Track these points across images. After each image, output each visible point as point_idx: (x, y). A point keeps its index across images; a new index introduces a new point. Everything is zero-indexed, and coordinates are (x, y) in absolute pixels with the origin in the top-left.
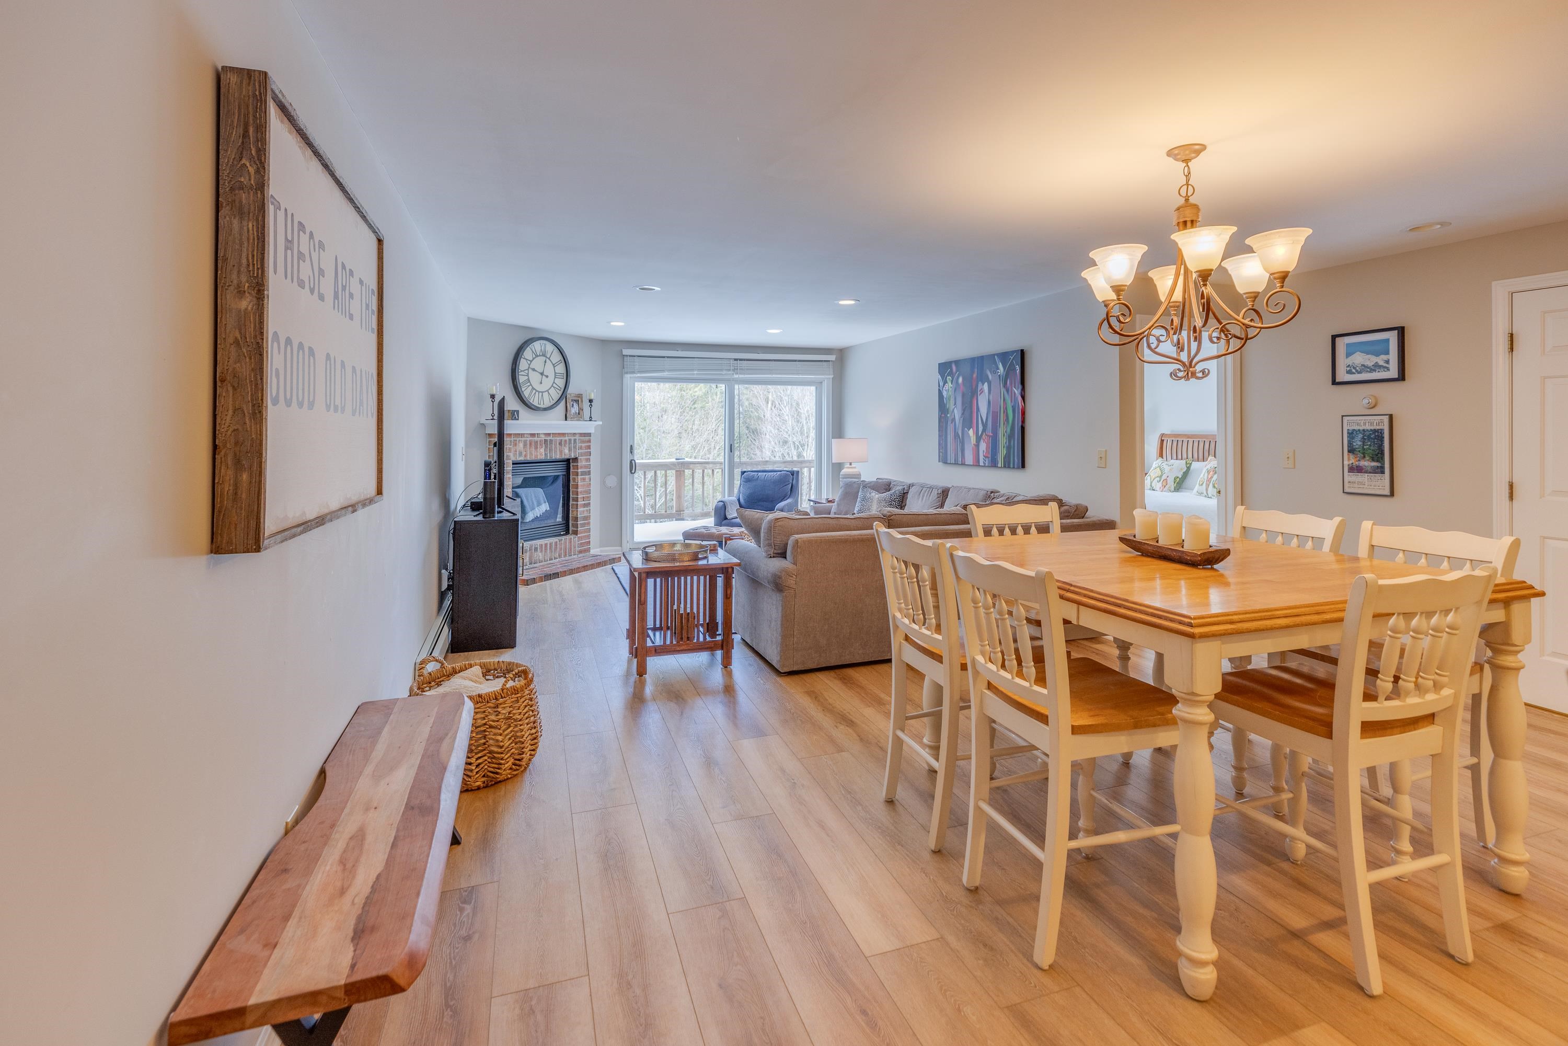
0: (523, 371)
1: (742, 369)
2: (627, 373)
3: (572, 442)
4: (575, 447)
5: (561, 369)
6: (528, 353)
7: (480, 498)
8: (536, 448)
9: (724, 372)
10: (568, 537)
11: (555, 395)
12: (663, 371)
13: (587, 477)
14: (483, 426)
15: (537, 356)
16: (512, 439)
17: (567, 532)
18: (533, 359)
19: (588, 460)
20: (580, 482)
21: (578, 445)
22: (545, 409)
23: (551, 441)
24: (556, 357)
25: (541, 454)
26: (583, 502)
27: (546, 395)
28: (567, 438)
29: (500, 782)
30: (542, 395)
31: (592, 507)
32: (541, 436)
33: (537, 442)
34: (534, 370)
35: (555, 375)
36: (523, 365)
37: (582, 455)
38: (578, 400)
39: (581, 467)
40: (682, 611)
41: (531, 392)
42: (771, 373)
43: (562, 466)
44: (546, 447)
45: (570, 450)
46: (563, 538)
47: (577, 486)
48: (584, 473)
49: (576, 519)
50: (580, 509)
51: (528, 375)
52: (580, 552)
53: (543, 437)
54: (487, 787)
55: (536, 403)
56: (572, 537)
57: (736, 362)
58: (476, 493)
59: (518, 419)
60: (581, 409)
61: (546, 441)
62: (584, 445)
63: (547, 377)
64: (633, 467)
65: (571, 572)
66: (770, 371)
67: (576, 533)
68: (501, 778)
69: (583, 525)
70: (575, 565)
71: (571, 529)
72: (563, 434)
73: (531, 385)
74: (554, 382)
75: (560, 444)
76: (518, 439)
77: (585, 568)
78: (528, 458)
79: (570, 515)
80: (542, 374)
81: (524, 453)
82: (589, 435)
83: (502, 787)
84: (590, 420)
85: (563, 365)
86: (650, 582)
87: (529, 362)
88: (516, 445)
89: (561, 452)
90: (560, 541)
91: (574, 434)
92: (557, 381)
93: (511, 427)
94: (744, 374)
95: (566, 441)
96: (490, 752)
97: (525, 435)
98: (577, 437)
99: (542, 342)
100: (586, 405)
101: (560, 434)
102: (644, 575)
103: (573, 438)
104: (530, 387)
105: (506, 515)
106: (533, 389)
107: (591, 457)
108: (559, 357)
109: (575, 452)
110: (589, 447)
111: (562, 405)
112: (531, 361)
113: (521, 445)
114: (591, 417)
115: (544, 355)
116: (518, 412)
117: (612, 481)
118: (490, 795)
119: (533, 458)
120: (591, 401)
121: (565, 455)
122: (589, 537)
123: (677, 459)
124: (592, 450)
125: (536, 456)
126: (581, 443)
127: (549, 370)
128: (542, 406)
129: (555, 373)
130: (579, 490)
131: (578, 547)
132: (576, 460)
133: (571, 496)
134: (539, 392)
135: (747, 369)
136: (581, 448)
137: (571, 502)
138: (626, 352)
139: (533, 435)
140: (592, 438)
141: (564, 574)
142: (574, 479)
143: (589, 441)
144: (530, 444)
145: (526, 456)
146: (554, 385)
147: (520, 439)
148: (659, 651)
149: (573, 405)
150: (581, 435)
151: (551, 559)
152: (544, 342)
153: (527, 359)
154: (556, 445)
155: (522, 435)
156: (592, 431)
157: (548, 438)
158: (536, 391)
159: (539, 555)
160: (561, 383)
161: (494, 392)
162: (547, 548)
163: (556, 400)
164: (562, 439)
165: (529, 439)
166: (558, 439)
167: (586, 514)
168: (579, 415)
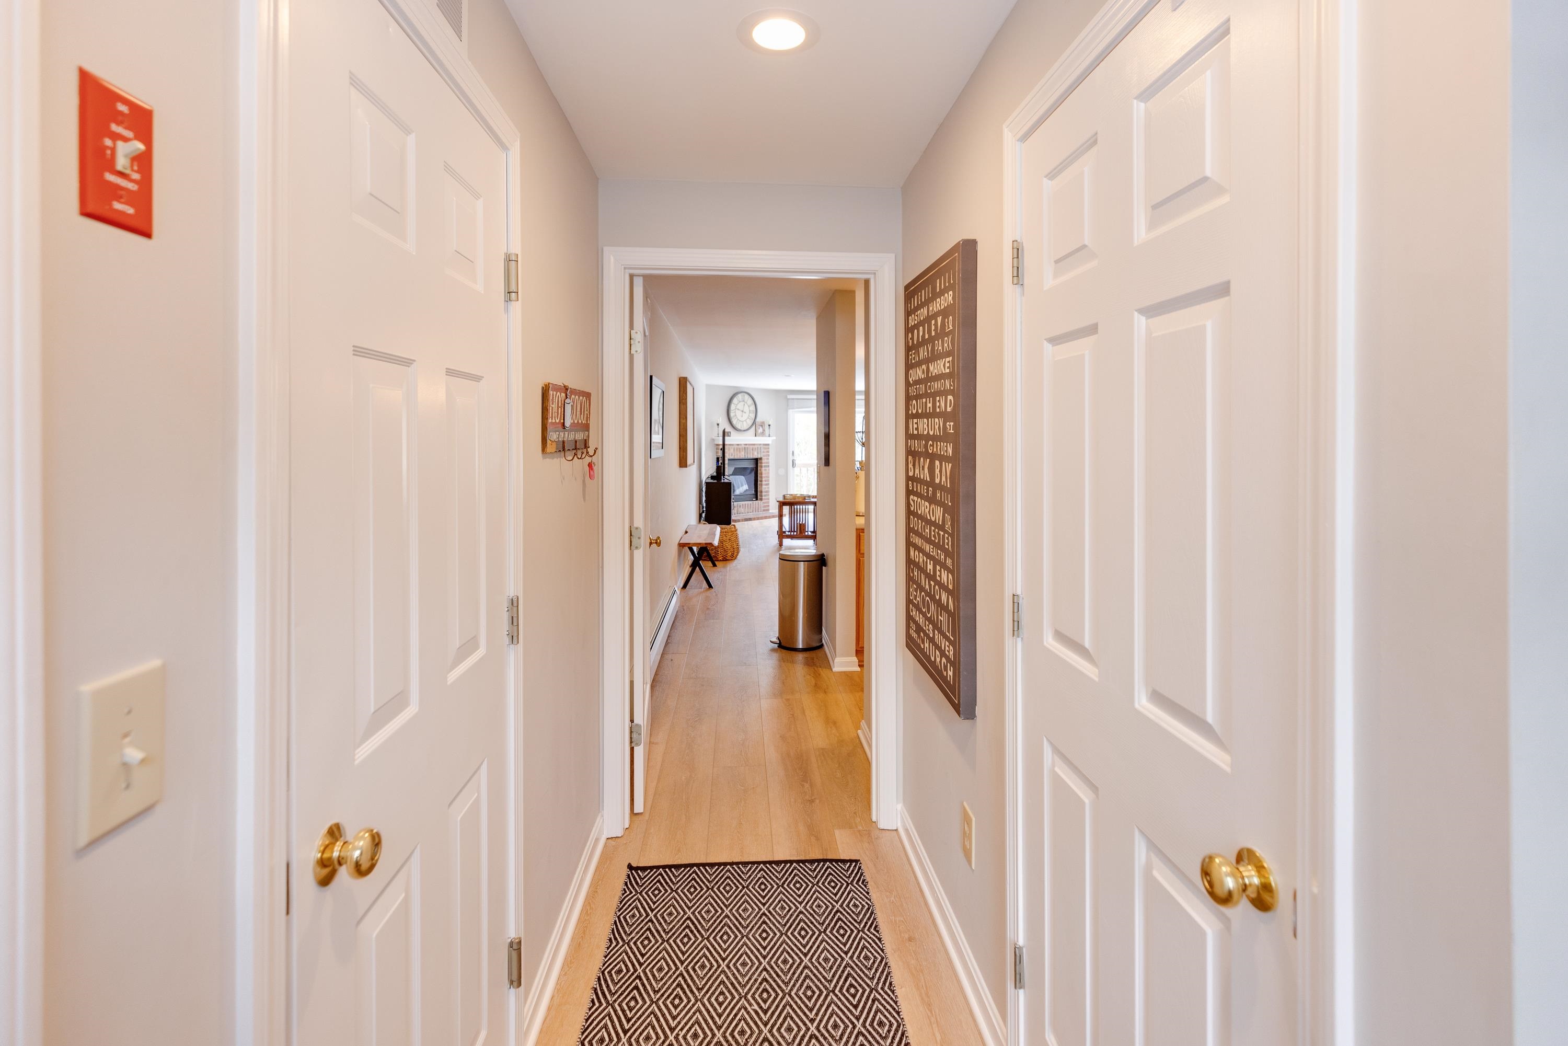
0: (733, 410)
2: (790, 409)
3: (759, 449)
4: (761, 452)
5: (753, 408)
6: (735, 401)
7: (715, 474)
8: (740, 452)
10: (757, 502)
11: (750, 422)
13: (767, 468)
14: (713, 440)
15: (740, 402)
16: (730, 447)
17: (757, 499)
18: (738, 403)
19: (768, 459)
20: (763, 471)
21: (762, 450)
22: (744, 431)
23: (747, 448)
24: (750, 401)
25: (742, 455)
26: (765, 482)
27: (745, 423)
28: (756, 446)
29: (727, 560)
30: (743, 423)
31: (770, 485)
33: (740, 449)
34: (738, 409)
35: (750, 412)
36: (733, 407)
37: (764, 456)
38: (762, 425)
39: (764, 463)
40: (801, 523)
41: (738, 421)
43: (753, 462)
44: (745, 451)
45: (758, 453)
46: (754, 502)
47: (761, 474)
48: (765, 466)
49: (761, 492)
50: (763, 487)
51: (735, 412)
52: (764, 510)
53: (743, 446)
54: (723, 560)
55: (740, 427)
56: (759, 502)
58: (712, 471)
59: (732, 437)
60: (764, 430)
61: (745, 448)
62: (765, 450)
63: (745, 413)
64: (794, 465)
65: (758, 519)
67: (761, 499)
68: (728, 559)
69: (765, 496)
70: (760, 516)
71: (759, 497)
72: (754, 445)
73: (737, 418)
74: (749, 415)
75: (753, 450)
77: (766, 518)
78: (736, 457)
79: (758, 490)
80: (742, 411)
81: (733, 455)
82: (768, 445)
83: (728, 561)
84: (769, 436)
85: (754, 406)
86: (784, 507)
88: (729, 451)
89: (753, 454)
90: (753, 503)
91: (760, 444)
92: (751, 415)
93: (728, 440)
95: (755, 448)
96: (724, 549)
97: (734, 445)
98: (762, 446)
100: (767, 427)
101: (752, 444)
102: (781, 504)
103: (759, 447)
104: (737, 419)
105: (726, 481)
106: (738, 419)
107: (770, 458)
108: (752, 402)
109: (761, 454)
110: (768, 452)
111: (754, 427)
112: (737, 405)
113: (732, 450)
115: (743, 401)
116: (730, 432)
117: (782, 472)
118: (725, 562)
120: (769, 425)
121: (755, 456)
122: (768, 502)
124: (770, 454)
125: (740, 456)
127: (746, 409)
128: (742, 429)
130: (763, 476)
131: (763, 507)
132: (761, 459)
133: (759, 479)
134: (741, 421)
136: (764, 452)
137: (759, 483)
138: (789, 397)
139: (738, 445)
140: (770, 447)
141: (754, 519)
142: (760, 469)
143: (769, 448)
144: (737, 449)
145: (735, 456)
146: (749, 417)
148: (788, 537)
149: (759, 428)
150: (764, 445)
151: (748, 513)
152: (744, 394)
153: (735, 404)
154: (750, 451)
155: (732, 445)
156: (770, 442)
159: (742, 510)
160: (753, 416)
161: (719, 423)
162: (747, 505)
163: (750, 425)
164: (754, 447)
165: (736, 447)
166: (751, 447)
167: (767, 490)
168: (763, 434)
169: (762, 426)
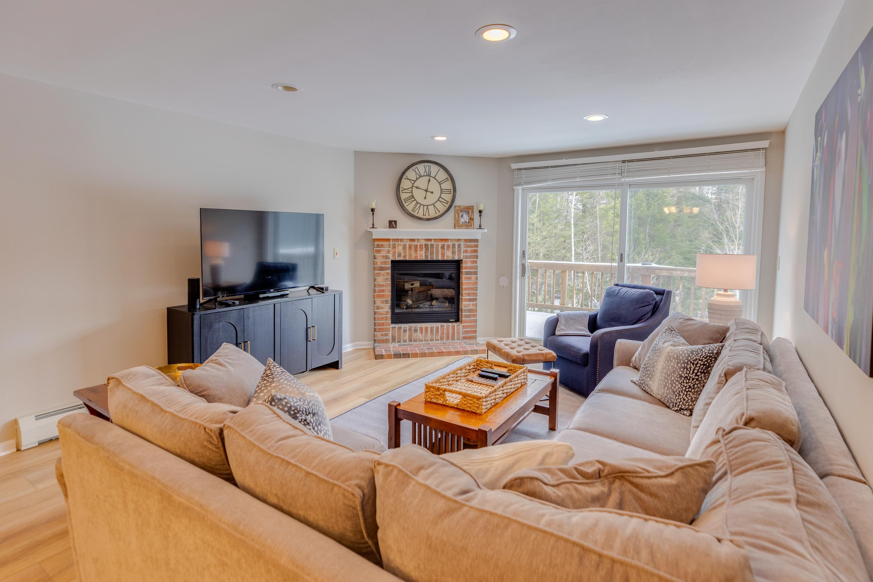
0: (407, 189)
1: (630, 172)
2: (518, 185)
3: (456, 246)
4: (459, 251)
5: (448, 185)
6: (411, 175)
8: (416, 250)
9: (610, 177)
11: (442, 207)
12: (546, 181)
13: (473, 276)
14: (370, 232)
15: (421, 177)
16: (391, 243)
17: (457, 320)
18: (417, 179)
19: (476, 262)
21: (463, 249)
22: (428, 220)
23: (432, 245)
24: (440, 175)
25: (421, 255)
26: (469, 297)
27: (431, 208)
28: (450, 243)
30: (427, 208)
31: (479, 302)
32: (421, 241)
33: (416, 246)
34: (417, 188)
35: (441, 191)
36: (407, 184)
37: (467, 257)
38: (469, 210)
39: (466, 268)
41: (416, 205)
42: (669, 173)
44: (427, 250)
45: (453, 253)
47: (462, 284)
48: (469, 273)
51: (412, 192)
52: (465, 338)
53: (424, 243)
55: (420, 215)
57: (623, 164)
59: (396, 228)
60: (471, 219)
61: (426, 245)
62: (469, 249)
63: (432, 193)
64: (523, 270)
66: (668, 170)
69: (472, 316)
71: (460, 318)
72: (446, 240)
73: (415, 200)
74: (440, 197)
75: (443, 247)
76: (397, 243)
78: (409, 259)
79: (460, 307)
80: (426, 191)
81: (403, 255)
82: (476, 241)
84: (480, 228)
85: (449, 182)
87: (413, 182)
88: (394, 247)
89: (443, 255)
91: (459, 240)
92: (443, 195)
94: (633, 177)
95: (449, 245)
97: (404, 241)
98: (462, 243)
99: (426, 164)
100: (476, 215)
101: (442, 240)
103: (457, 244)
104: (415, 202)
106: (417, 203)
107: (478, 260)
108: (446, 176)
109: (459, 254)
110: (476, 251)
111: (450, 215)
112: (415, 181)
113: (399, 248)
114: (480, 226)
115: (428, 175)
116: (395, 222)
117: (501, 281)
119: (413, 259)
120: (480, 212)
121: (447, 257)
122: (476, 327)
123: (642, 264)
124: (480, 254)
125: (416, 257)
126: (465, 247)
127: (434, 186)
128: (426, 217)
129: (441, 189)
131: (463, 334)
132: (461, 261)
133: (461, 291)
134: (424, 206)
135: (637, 171)
136: (466, 251)
138: (514, 166)
139: (413, 240)
140: (479, 244)
142: (460, 278)
143: (477, 246)
144: (410, 247)
146: (440, 199)
147: (400, 243)
150: (466, 240)
152: (429, 164)
153: (410, 180)
155: (402, 240)
156: (479, 237)
157: (429, 243)
158: (421, 205)
160: (448, 196)
161: (374, 207)
162: (429, 329)
163: (442, 211)
164: (446, 244)
165: (408, 243)
166: (440, 244)
167: (471, 307)
168: (469, 224)
169: (468, 213)
